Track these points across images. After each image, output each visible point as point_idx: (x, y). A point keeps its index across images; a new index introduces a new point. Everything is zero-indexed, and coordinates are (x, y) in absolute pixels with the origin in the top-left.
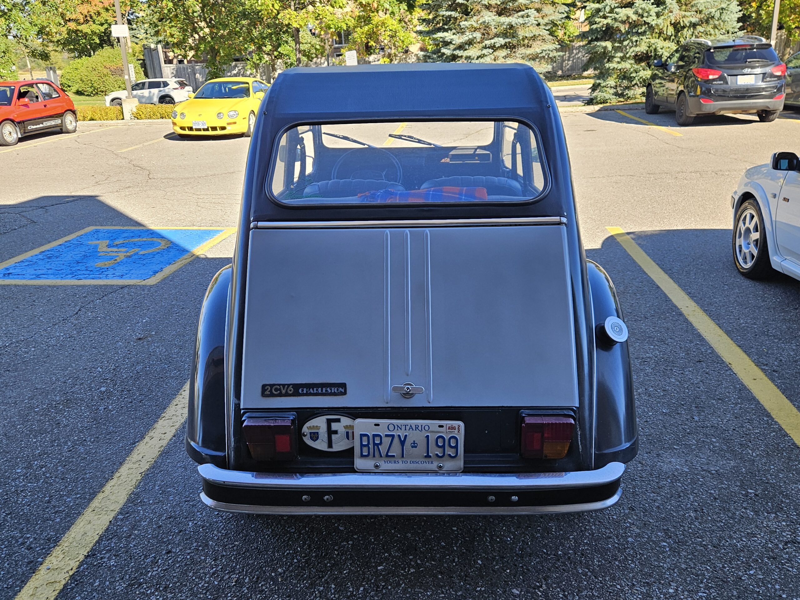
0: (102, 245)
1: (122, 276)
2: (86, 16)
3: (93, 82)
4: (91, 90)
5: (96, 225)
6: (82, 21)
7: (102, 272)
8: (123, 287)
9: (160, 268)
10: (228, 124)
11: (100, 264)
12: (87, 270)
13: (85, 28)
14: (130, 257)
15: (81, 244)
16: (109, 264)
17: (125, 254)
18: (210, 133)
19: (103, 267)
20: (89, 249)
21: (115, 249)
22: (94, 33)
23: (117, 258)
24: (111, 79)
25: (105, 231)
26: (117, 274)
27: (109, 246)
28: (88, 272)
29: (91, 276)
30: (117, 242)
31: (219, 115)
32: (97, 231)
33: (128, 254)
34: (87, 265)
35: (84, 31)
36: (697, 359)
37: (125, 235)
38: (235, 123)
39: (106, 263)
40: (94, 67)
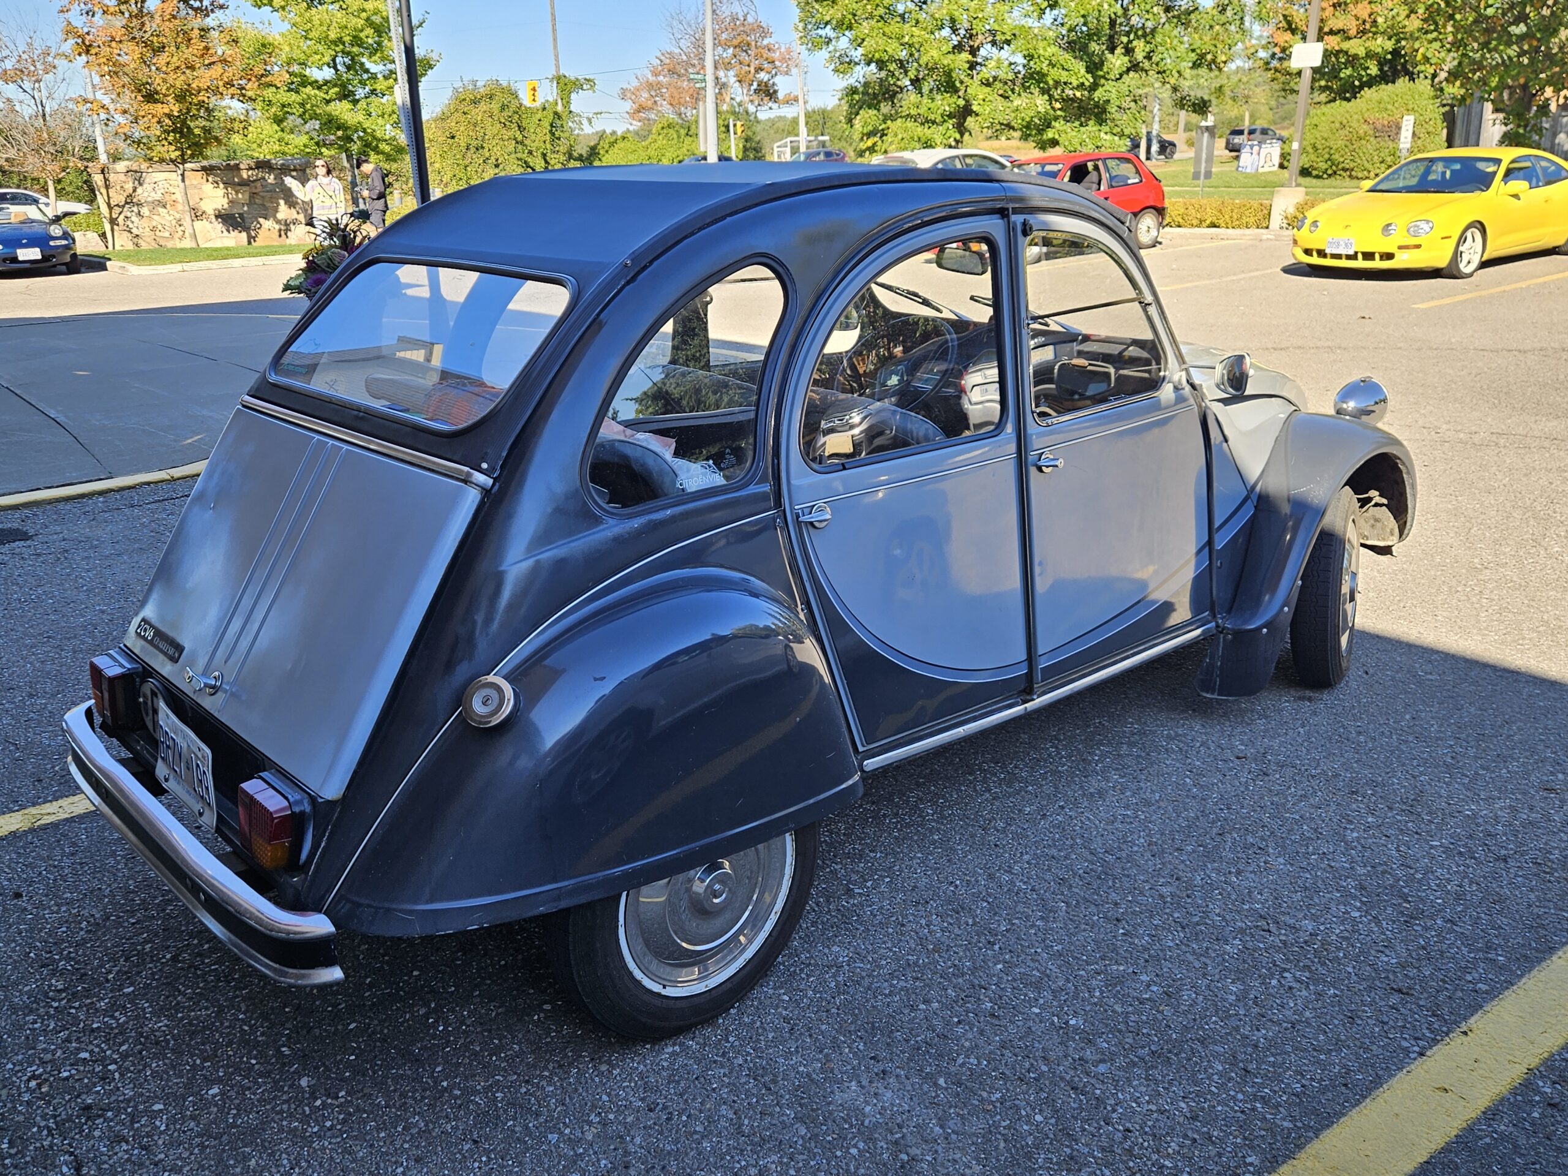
2: (1364, 22)
3: (1332, 152)
4: (1324, 166)
6: (1353, 32)
10: (1400, 248)
13: (1357, 47)
18: (1360, 264)
22: (1369, 55)
24: (1370, 146)
31: (1387, 229)
35: (1352, 52)
38: (1418, 246)
40: (1345, 122)
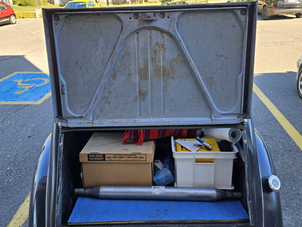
0: (19, 82)
1: (26, 100)
4: (24, 3)
5: (18, 71)
7: (17, 97)
8: (25, 106)
9: (43, 95)
11: (17, 93)
12: (11, 96)
14: (31, 88)
15: (10, 81)
16: (21, 92)
17: (29, 87)
19: (18, 94)
20: (14, 84)
21: (25, 84)
23: (25, 89)
25: (21, 74)
26: (24, 98)
27: (23, 83)
28: (11, 97)
29: (13, 99)
30: (26, 80)
32: (18, 74)
33: (30, 87)
34: (12, 93)
36: (288, 149)
37: (30, 76)
39: (20, 92)
